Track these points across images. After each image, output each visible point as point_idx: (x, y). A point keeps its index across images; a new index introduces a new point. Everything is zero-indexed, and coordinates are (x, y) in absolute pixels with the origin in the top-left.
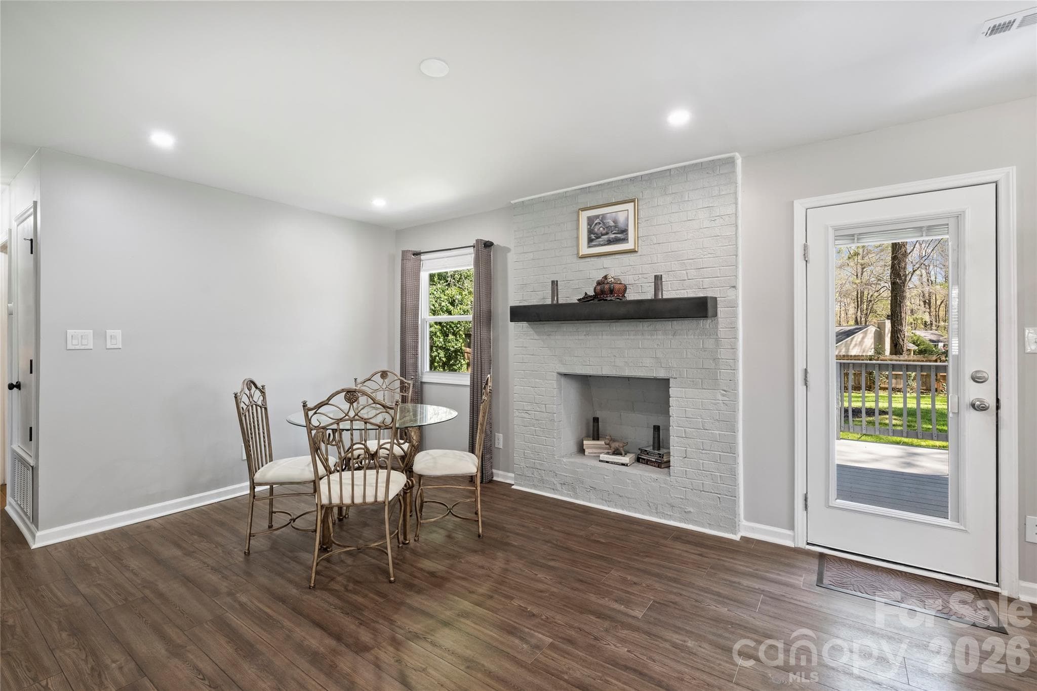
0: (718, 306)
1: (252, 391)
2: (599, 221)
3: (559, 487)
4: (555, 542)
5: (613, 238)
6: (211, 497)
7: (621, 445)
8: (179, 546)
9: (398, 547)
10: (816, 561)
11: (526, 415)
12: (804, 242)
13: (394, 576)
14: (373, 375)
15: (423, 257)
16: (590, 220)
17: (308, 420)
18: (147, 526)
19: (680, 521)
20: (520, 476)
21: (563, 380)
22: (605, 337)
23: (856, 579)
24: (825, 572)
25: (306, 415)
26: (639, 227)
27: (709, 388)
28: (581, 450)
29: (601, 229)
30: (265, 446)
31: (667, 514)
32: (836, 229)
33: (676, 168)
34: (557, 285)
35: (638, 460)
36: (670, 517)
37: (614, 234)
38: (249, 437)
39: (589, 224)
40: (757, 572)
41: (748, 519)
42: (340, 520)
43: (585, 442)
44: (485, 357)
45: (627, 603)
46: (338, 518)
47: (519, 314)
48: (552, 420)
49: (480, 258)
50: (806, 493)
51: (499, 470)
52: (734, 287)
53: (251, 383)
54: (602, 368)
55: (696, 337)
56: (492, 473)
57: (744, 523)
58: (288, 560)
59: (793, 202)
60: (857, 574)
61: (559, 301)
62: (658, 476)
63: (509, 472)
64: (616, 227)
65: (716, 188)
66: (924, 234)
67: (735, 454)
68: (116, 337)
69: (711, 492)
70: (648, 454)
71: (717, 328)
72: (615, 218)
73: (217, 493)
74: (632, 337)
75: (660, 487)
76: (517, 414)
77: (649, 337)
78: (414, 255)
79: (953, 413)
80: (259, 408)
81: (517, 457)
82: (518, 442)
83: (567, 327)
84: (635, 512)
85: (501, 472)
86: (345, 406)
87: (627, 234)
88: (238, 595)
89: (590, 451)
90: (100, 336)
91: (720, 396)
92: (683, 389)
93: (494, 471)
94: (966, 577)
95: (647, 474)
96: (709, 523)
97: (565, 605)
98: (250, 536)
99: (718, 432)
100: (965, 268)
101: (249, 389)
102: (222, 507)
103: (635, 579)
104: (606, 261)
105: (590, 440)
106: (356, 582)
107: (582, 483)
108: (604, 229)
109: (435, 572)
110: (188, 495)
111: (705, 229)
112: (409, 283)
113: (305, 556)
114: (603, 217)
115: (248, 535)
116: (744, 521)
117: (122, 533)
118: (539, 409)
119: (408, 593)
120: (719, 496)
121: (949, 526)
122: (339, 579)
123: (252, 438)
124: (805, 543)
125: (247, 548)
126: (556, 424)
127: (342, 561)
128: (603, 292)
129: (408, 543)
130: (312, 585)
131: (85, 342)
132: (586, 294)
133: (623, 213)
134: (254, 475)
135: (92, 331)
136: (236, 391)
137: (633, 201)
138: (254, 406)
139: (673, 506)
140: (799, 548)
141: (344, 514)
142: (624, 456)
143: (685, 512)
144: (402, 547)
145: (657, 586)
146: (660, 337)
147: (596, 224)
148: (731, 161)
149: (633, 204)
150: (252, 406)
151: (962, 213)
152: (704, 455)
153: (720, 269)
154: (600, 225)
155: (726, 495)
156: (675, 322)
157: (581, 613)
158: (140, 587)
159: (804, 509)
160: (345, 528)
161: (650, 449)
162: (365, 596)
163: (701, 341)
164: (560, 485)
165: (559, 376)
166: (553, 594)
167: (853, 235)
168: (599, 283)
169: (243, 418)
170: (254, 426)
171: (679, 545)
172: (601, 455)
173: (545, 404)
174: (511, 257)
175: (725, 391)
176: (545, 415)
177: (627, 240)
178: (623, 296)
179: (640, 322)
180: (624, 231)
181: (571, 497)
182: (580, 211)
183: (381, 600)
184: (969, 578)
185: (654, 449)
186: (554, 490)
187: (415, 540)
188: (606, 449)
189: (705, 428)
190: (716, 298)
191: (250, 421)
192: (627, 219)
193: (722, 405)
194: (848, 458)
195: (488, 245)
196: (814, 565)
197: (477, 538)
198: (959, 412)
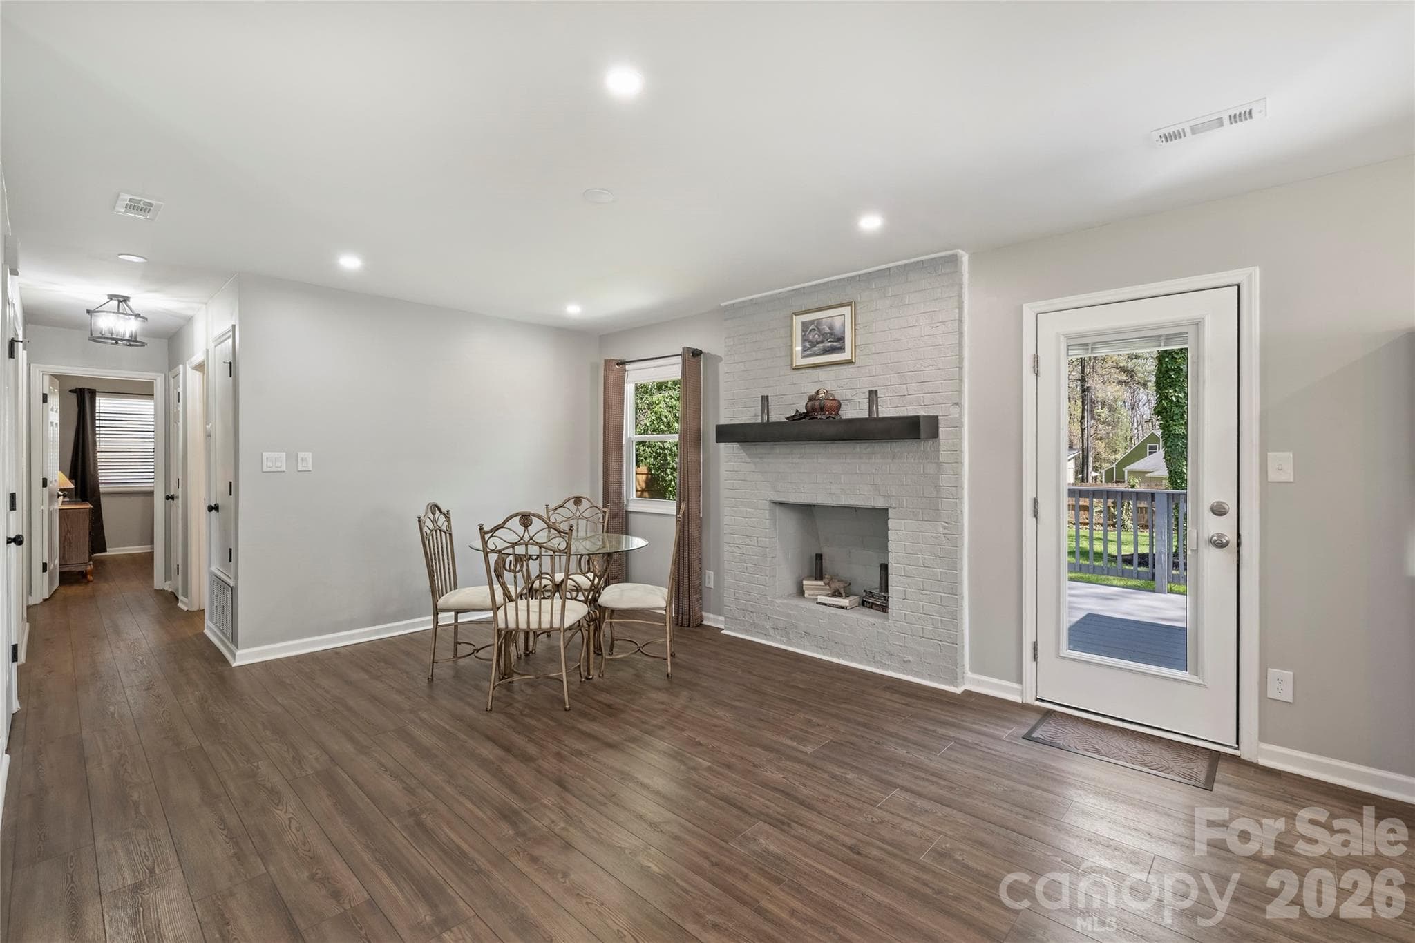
0: (940, 426)
1: (436, 516)
2: (814, 327)
3: (771, 632)
4: (749, 685)
5: (828, 347)
6: (398, 628)
7: (842, 586)
8: (366, 671)
9: (581, 681)
10: (1038, 717)
11: (737, 550)
12: (1035, 352)
13: (569, 704)
14: (566, 502)
15: (627, 367)
16: (805, 325)
17: (485, 543)
18: (336, 652)
19: (899, 672)
20: (731, 620)
21: (778, 510)
22: (820, 460)
23: (1072, 735)
24: (1041, 726)
25: (483, 538)
26: (857, 333)
27: (929, 519)
28: (801, 592)
29: (817, 336)
30: (449, 573)
31: (885, 664)
32: (1069, 337)
33: (896, 267)
34: (768, 401)
35: (863, 603)
36: (888, 667)
37: (830, 342)
38: (432, 563)
39: (803, 331)
40: (961, 722)
41: (973, 670)
42: (527, 655)
43: (805, 582)
44: (693, 482)
45: (802, 740)
46: (524, 653)
47: (726, 434)
48: (764, 555)
49: (687, 369)
50: (1035, 641)
51: (710, 613)
52: (957, 404)
53: (435, 507)
54: (816, 496)
55: (917, 461)
56: (701, 616)
57: (969, 674)
58: (469, 687)
59: (1022, 306)
60: (1078, 731)
61: (770, 419)
62: (876, 620)
63: (720, 615)
64: (831, 334)
65: (939, 290)
66: (1162, 344)
67: (956, 595)
68: (306, 459)
69: (931, 639)
70: (873, 596)
71: (939, 451)
72: (831, 323)
73: (404, 625)
74: (848, 461)
75: (878, 632)
76: (726, 547)
77: (867, 461)
78: (617, 365)
79: (1191, 550)
80: (443, 533)
81: (727, 597)
82: (727, 579)
83: (780, 449)
84: (852, 661)
85: (711, 616)
86: (520, 529)
87: (844, 342)
88: (420, 713)
89: (811, 592)
90: (292, 458)
91: (941, 529)
92: (903, 521)
93: (704, 614)
94: (1205, 738)
95: (867, 618)
96: (929, 673)
97: (736, 739)
98: (433, 662)
99: (938, 570)
100: (1204, 382)
101: (434, 514)
102: (409, 639)
103: (821, 722)
104: (822, 374)
105: (812, 580)
106: (532, 708)
107: (796, 627)
108: (819, 336)
109: (612, 705)
110: (374, 625)
111: (926, 337)
112: (613, 396)
113: (485, 684)
114: (819, 322)
115: (431, 661)
116: (969, 673)
117: (313, 657)
118: (750, 543)
119: (581, 720)
120: (940, 643)
121: (1185, 679)
122: (517, 705)
123: (436, 563)
124: (1034, 698)
125: (430, 674)
126: (768, 559)
127: (522, 691)
128: (813, 410)
129: (591, 679)
130: (489, 708)
131: (278, 464)
132: (797, 411)
133: (840, 318)
134: (437, 601)
135: (284, 453)
136: (419, 515)
137: (849, 304)
138: (438, 531)
139: (891, 655)
140: (1025, 703)
141: (531, 650)
142: (845, 598)
143: (904, 661)
144: (584, 681)
145: (842, 729)
146: (878, 461)
147: (811, 330)
148: (954, 260)
149: (849, 307)
150: (436, 531)
151: (1201, 320)
152: (925, 596)
153: (942, 383)
154: (816, 332)
155: (947, 642)
156: (894, 444)
157: (750, 746)
158: (331, 702)
159: (1034, 659)
160: (531, 662)
161: (876, 591)
162: (539, 720)
163: (922, 466)
164: (773, 630)
165: (772, 505)
166: (727, 729)
167: (1087, 345)
168: (811, 399)
169: (427, 542)
170: (438, 552)
171: (887, 695)
172: (819, 597)
173: (757, 537)
174: (723, 368)
175: (946, 523)
176: (756, 549)
177: (844, 349)
178: (837, 414)
179: (858, 443)
180: (841, 339)
181: (784, 643)
182: (794, 317)
183: (552, 724)
184: (1208, 739)
185: (881, 591)
186: (766, 635)
187: (599, 676)
188: (825, 590)
189: (926, 565)
190: (937, 416)
191: (434, 546)
192: (843, 325)
193: (944, 539)
194: (1160, 616)
195: (696, 353)
196: (1031, 719)
197: (666, 678)
198: (1197, 549)
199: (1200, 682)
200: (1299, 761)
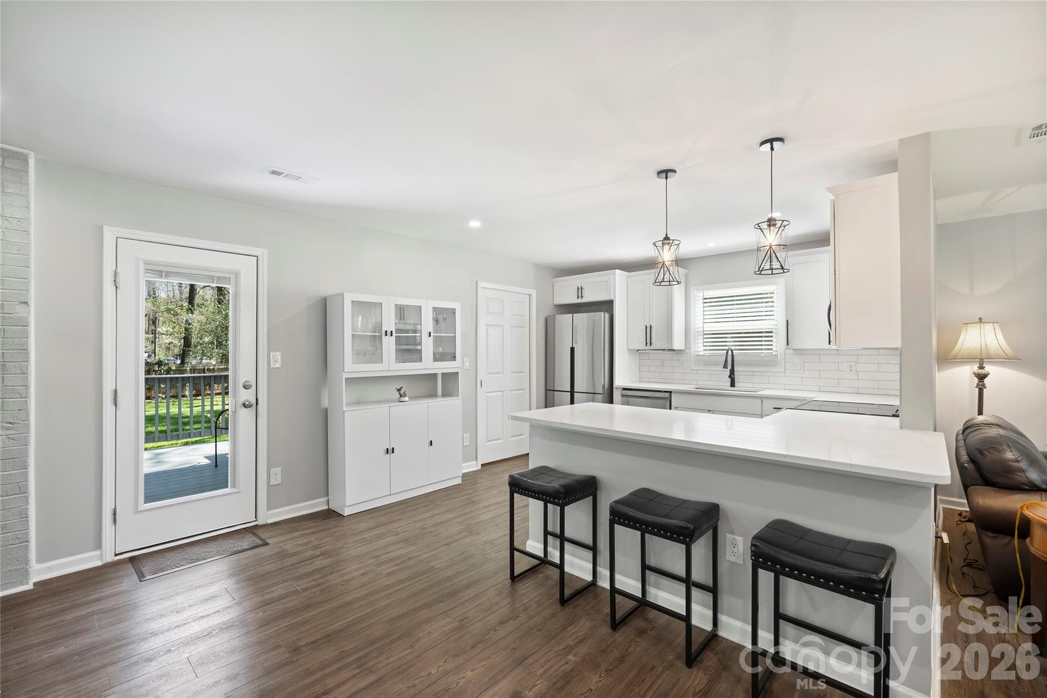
10: (130, 566)
12: (115, 269)
23: (169, 561)
24: (143, 569)
32: (147, 263)
40: (75, 602)
41: (40, 560)
50: (114, 507)
52: (26, 303)
59: (103, 228)
60: (169, 557)
79: (232, 412)
121: (228, 492)
124: (114, 555)
140: (107, 563)
151: (239, 272)
155: (13, 545)
159: (113, 522)
167: (161, 272)
175: (10, 423)
196: (130, 569)
198: (235, 411)
199: (237, 490)
200: (280, 514)
